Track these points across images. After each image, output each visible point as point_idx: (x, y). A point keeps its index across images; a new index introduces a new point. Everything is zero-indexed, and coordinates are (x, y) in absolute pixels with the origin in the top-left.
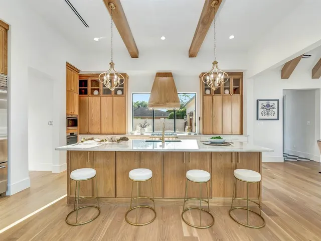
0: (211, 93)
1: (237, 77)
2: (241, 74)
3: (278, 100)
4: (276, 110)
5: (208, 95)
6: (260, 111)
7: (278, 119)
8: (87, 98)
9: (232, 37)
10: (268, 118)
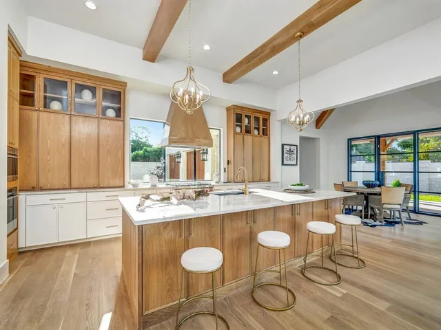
0: (241, 132)
1: (266, 117)
2: (269, 114)
3: (297, 146)
4: (295, 156)
5: (238, 134)
6: (285, 155)
7: (297, 165)
8: (35, 114)
9: (275, 73)
10: (290, 163)
